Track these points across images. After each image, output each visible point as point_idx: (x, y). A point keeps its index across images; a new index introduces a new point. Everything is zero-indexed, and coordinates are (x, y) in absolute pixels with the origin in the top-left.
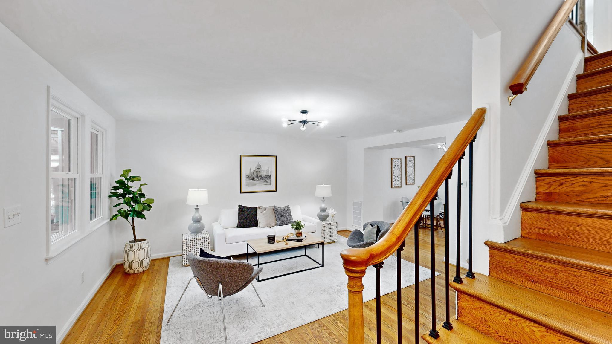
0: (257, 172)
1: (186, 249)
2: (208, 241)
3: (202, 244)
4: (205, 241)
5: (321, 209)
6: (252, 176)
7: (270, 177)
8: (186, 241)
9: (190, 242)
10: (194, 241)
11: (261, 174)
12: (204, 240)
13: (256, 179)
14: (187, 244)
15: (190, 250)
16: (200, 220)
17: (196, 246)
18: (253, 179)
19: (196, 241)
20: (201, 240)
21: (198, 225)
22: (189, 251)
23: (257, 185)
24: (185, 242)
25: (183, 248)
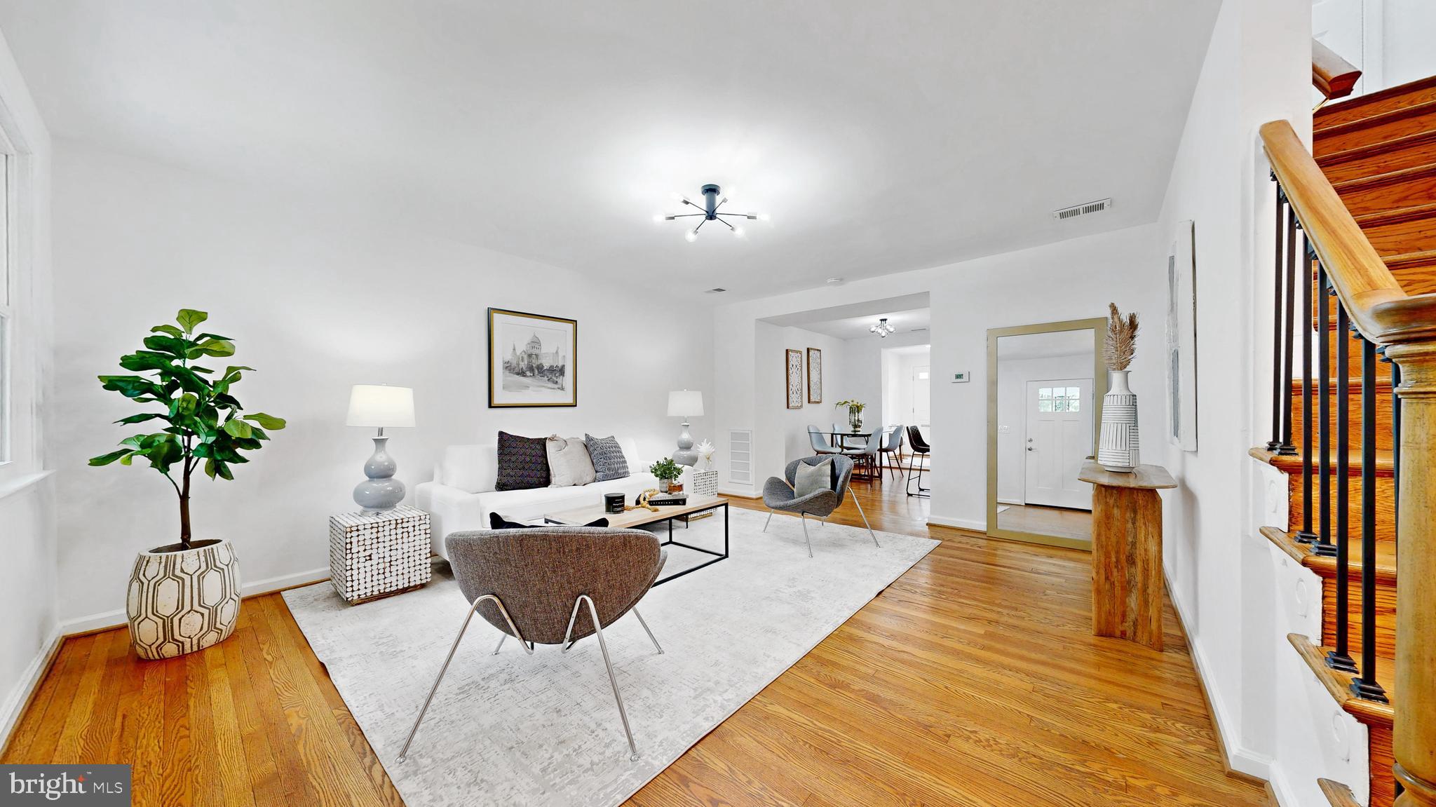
0: (530, 356)
1: (358, 552)
2: (423, 527)
3: (405, 535)
4: (414, 526)
5: (682, 444)
6: (518, 365)
7: (562, 371)
8: (358, 530)
9: (370, 531)
10: (381, 529)
11: (540, 362)
12: (411, 524)
13: (528, 373)
14: (361, 538)
15: (370, 556)
16: (390, 472)
17: (387, 544)
18: (522, 373)
19: (387, 528)
20: (405, 525)
21: (385, 486)
22: (368, 558)
23: (530, 388)
24: (355, 534)
25: (348, 551)
